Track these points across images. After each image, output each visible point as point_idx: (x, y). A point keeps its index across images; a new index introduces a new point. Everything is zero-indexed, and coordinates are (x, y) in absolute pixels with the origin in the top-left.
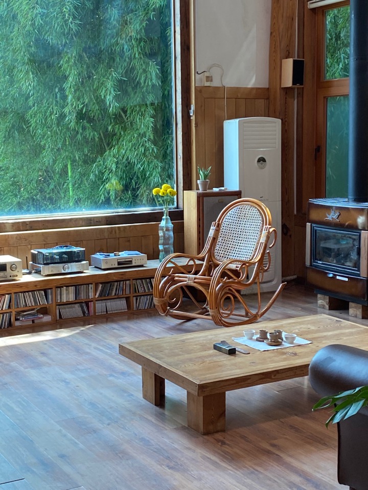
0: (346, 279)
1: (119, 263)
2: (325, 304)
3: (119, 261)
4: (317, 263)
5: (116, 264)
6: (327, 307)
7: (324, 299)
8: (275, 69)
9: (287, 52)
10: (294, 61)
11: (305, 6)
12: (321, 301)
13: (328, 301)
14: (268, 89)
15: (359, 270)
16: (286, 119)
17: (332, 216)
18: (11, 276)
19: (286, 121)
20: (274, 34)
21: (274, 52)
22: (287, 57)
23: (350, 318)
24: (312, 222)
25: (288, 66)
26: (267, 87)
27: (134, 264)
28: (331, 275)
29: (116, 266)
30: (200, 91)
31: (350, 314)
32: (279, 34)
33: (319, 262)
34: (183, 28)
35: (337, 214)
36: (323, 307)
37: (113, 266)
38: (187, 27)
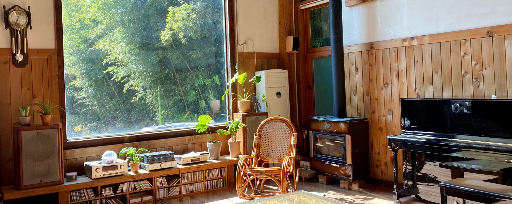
0: (338, 166)
1: (192, 161)
2: (323, 181)
3: (192, 159)
4: (318, 155)
5: (190, 161)
6: (325, 183)
7: (323, 178)
8: (282, 42)
9: (289, 33)
10: (294, 37)
11: (298, 8)
12: (321, 179)
13: (325, 179)
14: (279, 53)
15: (346, 160)
16: (290, 71)
17: (326, 127)
18: (120, 173)
19: (290, 72)
20: (281, 23)
21: (282, 33)
22: (290, 35)
23: (340, 190)
24: (313, 130)
25: (290, 40)
26: (278, 52)
27: (201, 161)
28: (328, 163)
29: (190, 162)
30: (241, 55)
31: (340, 187)
32: (284, 23)
33: (319, 155)
34: (230, 20)
35: (330, 125)
36: (323, 183)
37: (188, 163)
38: (232, 20)
